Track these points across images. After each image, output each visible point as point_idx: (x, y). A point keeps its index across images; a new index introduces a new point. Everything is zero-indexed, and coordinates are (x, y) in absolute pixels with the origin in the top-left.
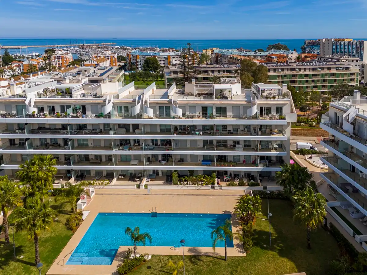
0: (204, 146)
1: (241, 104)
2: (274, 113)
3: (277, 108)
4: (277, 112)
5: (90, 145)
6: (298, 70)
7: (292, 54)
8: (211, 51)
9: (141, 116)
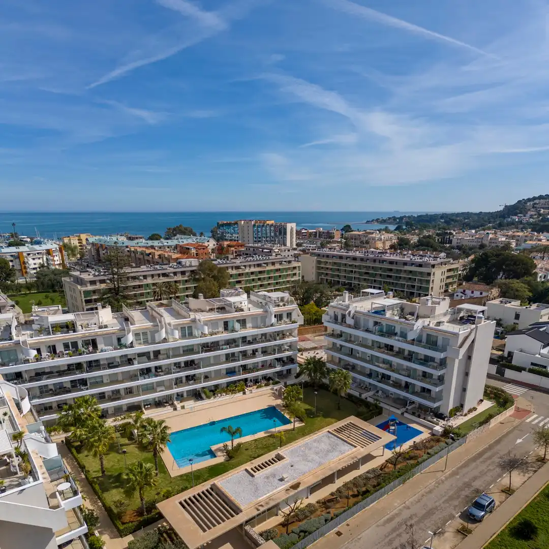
0: (227, 359)
1: (259, 315)
2: (285, 318)
3: (288, 314)
4: (288, 318)
5: (105, 381)
6: (244, 268)
7: (208, 241)
8: (77, 238)
9: (165, 340)
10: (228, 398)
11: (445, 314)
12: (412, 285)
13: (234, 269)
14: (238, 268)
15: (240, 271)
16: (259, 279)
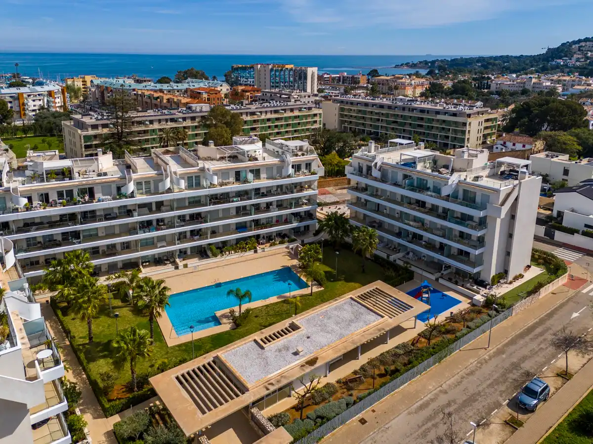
0: (237, 212)
1: (275, 164)
2: (303, 169)
3: (307, 164)
4: (306, 169)
5: (100, 234)
6: (260, 114)
7: (221, 86)
8: (81, 80)
9: (169, 191)
10: (238, 256)
11: (484, 168)
12: (445, 136)
13: (249, 115)
14: (253, 114)
15: (255, 118)
16: (276, 126)
